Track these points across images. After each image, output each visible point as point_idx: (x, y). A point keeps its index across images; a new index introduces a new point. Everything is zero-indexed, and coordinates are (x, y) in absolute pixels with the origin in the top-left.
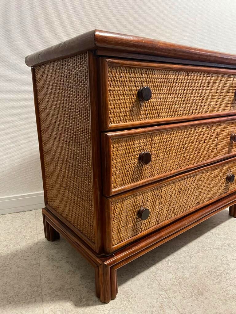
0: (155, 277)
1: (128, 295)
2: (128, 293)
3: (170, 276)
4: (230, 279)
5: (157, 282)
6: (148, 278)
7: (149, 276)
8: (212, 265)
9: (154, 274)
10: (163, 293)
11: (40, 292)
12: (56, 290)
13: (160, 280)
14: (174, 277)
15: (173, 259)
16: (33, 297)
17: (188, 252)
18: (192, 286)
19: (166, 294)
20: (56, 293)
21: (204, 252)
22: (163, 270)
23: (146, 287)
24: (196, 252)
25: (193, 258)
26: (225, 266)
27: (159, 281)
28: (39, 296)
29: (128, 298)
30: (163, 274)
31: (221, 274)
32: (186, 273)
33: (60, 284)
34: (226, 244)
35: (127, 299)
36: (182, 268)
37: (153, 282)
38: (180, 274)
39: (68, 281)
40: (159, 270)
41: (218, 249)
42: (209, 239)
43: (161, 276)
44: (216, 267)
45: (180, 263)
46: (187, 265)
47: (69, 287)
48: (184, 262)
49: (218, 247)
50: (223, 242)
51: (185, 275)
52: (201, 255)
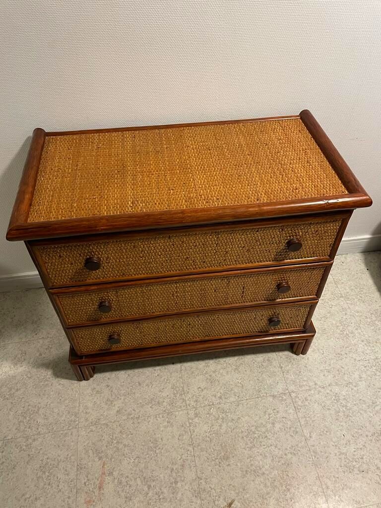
0: (190, 426)
1: (156, 444)
2: (157, 441)
3: (206, 428)
4: (264, 445)
5: (189, 433)
6: (183, 426)
7: (185, 423)
8: (255, 422)
9: (190, 421)
10: (191, 448)
11: (77, 423)
12: (91, 423)
13: (194, 432)
14: (209, 431)
15: (218, 404)
16: (70, 428)
17: (238, 397)
18: (222, 446)
19: (192, 450)
20: (91, 427)
21: (257, 399)
22: (201, 417)
23: (177, 437)
24: (248, 397)
25: (240, 407)
26: (269, 426)
27: (192, 433)
28: (76, 428)
29: (155, 448)
30: (200, 423)
31: (259, 436)
32: (223, 427)
33: (97, 417)
34: (287, 391)
35: (154, 449)
36: (223, 418)
37: (186, 432)
38: (216, 428)
39: (104, 414)
40: (197, 416)
41: (274, 396)
42: (272, 379)
43: (196, 426)
44: (259, 425)
45: (224, 411)
46: (229, 416)
47: (104, 422)
48: (228, 411)
49: (276, 394)
50: (287, 386)
51: (221, 430)
52: (251, 403)
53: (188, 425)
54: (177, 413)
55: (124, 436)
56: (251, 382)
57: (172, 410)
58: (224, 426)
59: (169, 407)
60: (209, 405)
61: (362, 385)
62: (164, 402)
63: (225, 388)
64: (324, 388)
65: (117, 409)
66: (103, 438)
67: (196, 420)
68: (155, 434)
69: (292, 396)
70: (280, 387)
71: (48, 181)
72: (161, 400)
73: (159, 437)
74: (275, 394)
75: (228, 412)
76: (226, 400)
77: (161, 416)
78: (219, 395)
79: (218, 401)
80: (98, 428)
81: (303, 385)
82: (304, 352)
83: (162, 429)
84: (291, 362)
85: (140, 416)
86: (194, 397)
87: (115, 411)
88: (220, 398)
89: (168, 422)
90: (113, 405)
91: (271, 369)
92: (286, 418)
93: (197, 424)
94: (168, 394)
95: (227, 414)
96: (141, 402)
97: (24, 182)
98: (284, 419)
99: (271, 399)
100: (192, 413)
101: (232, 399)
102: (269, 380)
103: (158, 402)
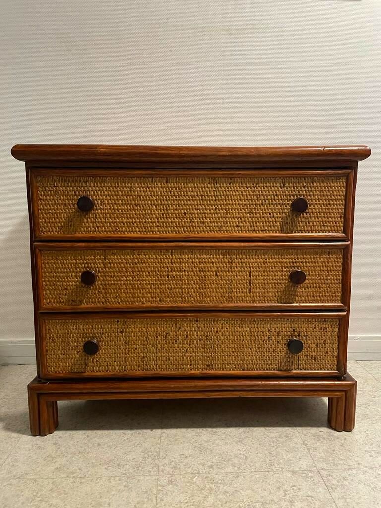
0: (158, 493)
3: (181, 497)
5: (154, 501)
6: (146, 492)
7: (150, 490)
8: (262, 497)
9: (160, 488)
12: (15, 476)
13: (162, 500)
14: (185, 501)
15: (206, 473)
17: (238, 468)
20: (11, 480)
21: (267, 473)
22: (177, 486)
23: (134, 504)
24: (252, 470)
25: (240, 479)
27: (158, 501)
30: (174, 492)
32: (208, 499)
33: (25, 471)
34: (315, 468)
36: (211, 489)
37: (149, 499)
38: (198, 499)
39: (37, 469)
40: (171, 484)
41: (294, 472)
42: (291, 454)
43: (167, 494)
44: (268, 502)
45: (213, 481)
46: (221, 487)
47: (32, 477)
48: (219, 482)
49: (297, 469)
50: (314, 463)
51: (206, 502)
52: (258, 476)
53: (155, 492)
54: (142, 478)
55: (54, 495)
56: (259, 455)
57: (136, 474)
58: (211, 499)
59: (131, 471)
60: (192, 473)
62: (127, 464)
63: (219, 458)
64: (372, 468)
65: (57, 465)
66: (23, 493)
67: (170, 487)
68: (101, 497)
69: (321, 473)
70: (303, 464)
72: (122, 463)
73: (105, 501)
74: (295, 470)
75: (220, 483)
76: (219, 470)
77: (117, 478)
78: (210, 464)
79: (208, 470)
80: (22, 482)
81: (340, 464)
83: (113, 493)
84: (320, 440)
85: (87, 476)
86: (173, 463)
87: (53, 468)
88: (212, 467)
89: (125, 486)
90: (54, 461)
91: (291, 445)
92: (312, 497)
93: (169, 493)
94: (135, 457)
95: (218, 485)
96: (94, 462)
98: (309, 498)
99: (289, 475)
100: (164, 480)
101: (228, 470)
102: (287, 455)
103: (119, 465)
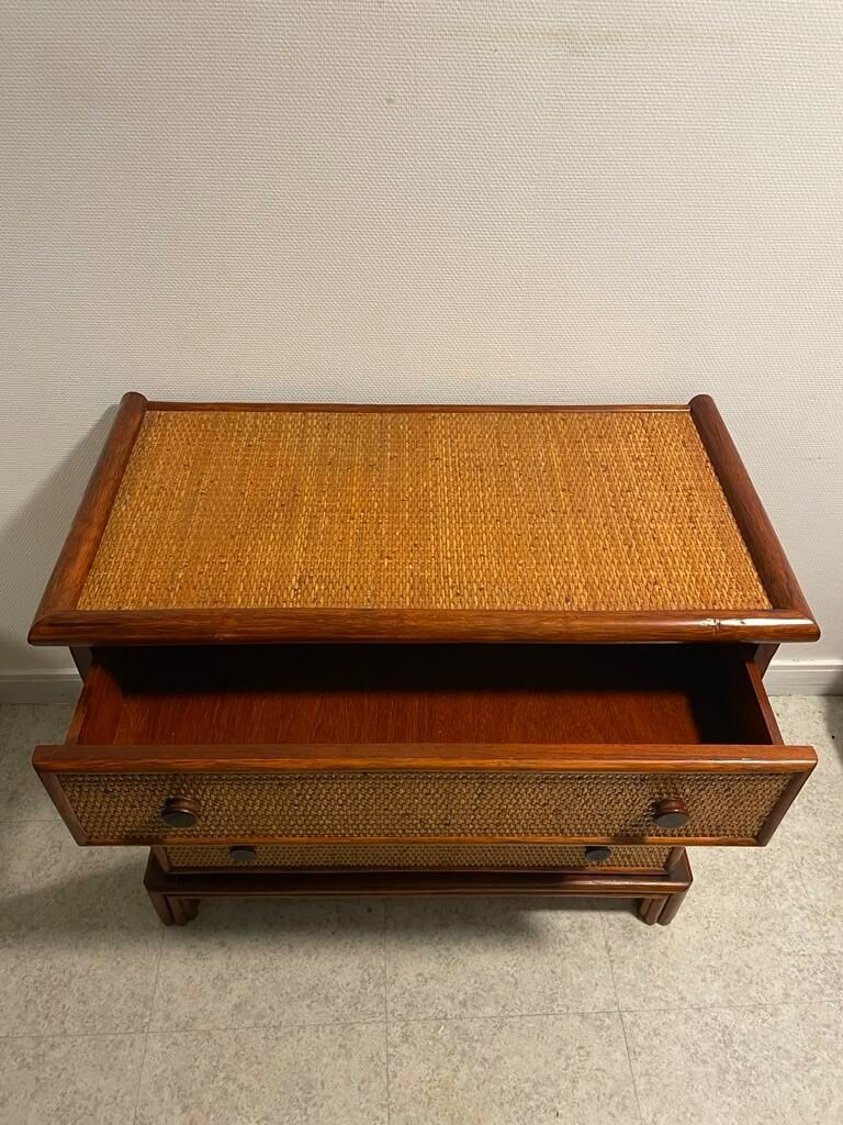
0: (389, 1062)
1: (310, 1093)
2: (312, 1087)
3: (422, 1070)
5: (385, 1079)
6: (372, 1060)
7: (378, 1054)
8: (535, 1071)
9: (391, 1050)
10: (383, 1115)
11: (147, 1020)
12: (177, 1026)
13: (395, 1076)
14: (428, 1078)
15: (456, 1018)
16: (131, 1030)
17: (504, 1007)
18: (452, 1120)
19: (386, 1120)
20: (174, 1034)
21: (545, 1018)
22: (415, 1046)
23: (356, 1085)
24: (524, 1011)
25: (506, 1032)
26: (564, 1084)
27: (391, 1076)
28: (143, 1032)
29: (306, 1102)
30: (411, 1058)
31: (538, 1107)
32: (460, 1075)
33: (190, 1012)
34: (616, 1008)
35: (304, 1105)
36: (463, 1054)
37: (377, 1074)
38: (445, 1074)
39: (207, 1007)
40: (406, 1041)
41: (584, 1016)
42: (585, 974)
43: (401, 1064)
44: (541, 1081)
45: (466, 1037)
46: (478, 1049)
47: (203, 1027)
48: (476, 1038)
49: (590, 1010)
50: (616, 995)
51: (455, 1080)
52: (531, 1025)
53: (385, 1060)
54: (364, 1028)
55: (242, 1066)
56: (537, 975)
57: (353, 1020)
58: (464, 1072)
59: (347, 1012)
60: (436, 1019)
61: (789, 1013)
62: (338, 997)
63: (476, 982)
64: (699, 1009)
65: (234, 999)
66: (197, 1064)
67: (404, 1049)
68: (309, 1070)
69: (624, 1019)
70: (600, 997)
71: (135, 514)
72: (332, 992)
73: (317, 1079)
74: (586, 1011)
75: (477, 1041)
76: (475, 1011)
77: (328, 1029)
78: (461, 997)
79: (458, 1012)
80: (191, 1038)
81: (653, 998)
82: (664, 919)
83: (325, 1061)
84: (632, 938)
85: (283, 1023)
86: (407, 995)
87: (230, 1006)
88: (463, 1004)
89: (340, 1046)
90: (228, 990)
91: (586, 951)
92: (604, 1071)
93: (404, 1061)
94: (349, 979)
95: (474, 1045)
96: (289, 990)
97: (83, 517)
98: (599, 1074)
99: (576, 1021)
100: (396, 1033)
101: (489, 1011)
102: (578, 977)
103: (326, 997)
